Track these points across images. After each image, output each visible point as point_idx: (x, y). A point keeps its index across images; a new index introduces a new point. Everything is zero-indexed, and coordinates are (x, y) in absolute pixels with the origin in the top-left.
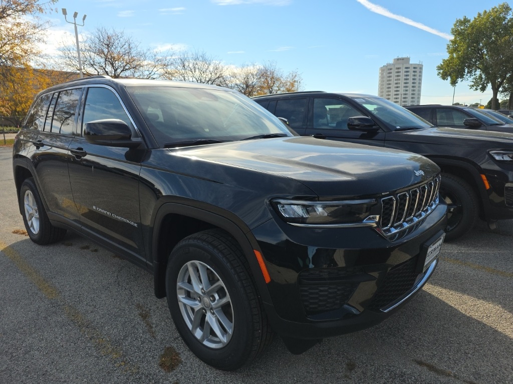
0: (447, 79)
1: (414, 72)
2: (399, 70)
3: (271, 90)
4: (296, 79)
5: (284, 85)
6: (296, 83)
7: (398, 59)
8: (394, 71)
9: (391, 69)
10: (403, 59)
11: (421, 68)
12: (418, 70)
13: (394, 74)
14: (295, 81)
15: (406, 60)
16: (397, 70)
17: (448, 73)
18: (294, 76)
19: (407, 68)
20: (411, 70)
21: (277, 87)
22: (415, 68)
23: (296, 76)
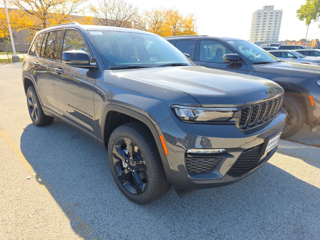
0: (303, 20)
1: (276, 16)
2: (266, 15)
3: (175, 26)
4: (193, 18)
5: (184, 22)
6: (193, 21)
7: (266, 7)
8: (262, 15)
9: (260, 14)
10: (269, 7)
11: (281, 14)
12: (279, 14)
13: (262, 18)
14: (192, 20)
15: (271, 7)
16: (264, 15)
17: (305, 15)
18: (191, 16)
19: (272, 13)
20: (274, 14)
21: (179, 24)
22: (277, 13)
23: (192, 16)
